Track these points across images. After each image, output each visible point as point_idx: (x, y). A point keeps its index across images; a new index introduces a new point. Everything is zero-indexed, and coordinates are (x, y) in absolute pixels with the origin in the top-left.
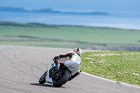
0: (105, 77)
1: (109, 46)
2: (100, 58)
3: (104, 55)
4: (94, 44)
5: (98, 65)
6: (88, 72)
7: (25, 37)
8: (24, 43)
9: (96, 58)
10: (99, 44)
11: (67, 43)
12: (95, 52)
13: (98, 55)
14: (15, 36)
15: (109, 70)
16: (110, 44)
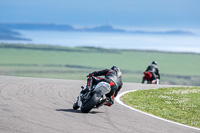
0: (187, 124)
1: (193, 79)
2: (180, 97)
3: (186, 92)
4: (173, 76)
5: (177, 106)
6: (163, 117)
7: (73, 67)
8: (73, 75)
9: (175, 96)
10: (179, 77)
11: (134, 76)
12: (173, 88)
13: (177, 92)
14: (60, 66)
15: (194, 113)
16: (195, 76)
